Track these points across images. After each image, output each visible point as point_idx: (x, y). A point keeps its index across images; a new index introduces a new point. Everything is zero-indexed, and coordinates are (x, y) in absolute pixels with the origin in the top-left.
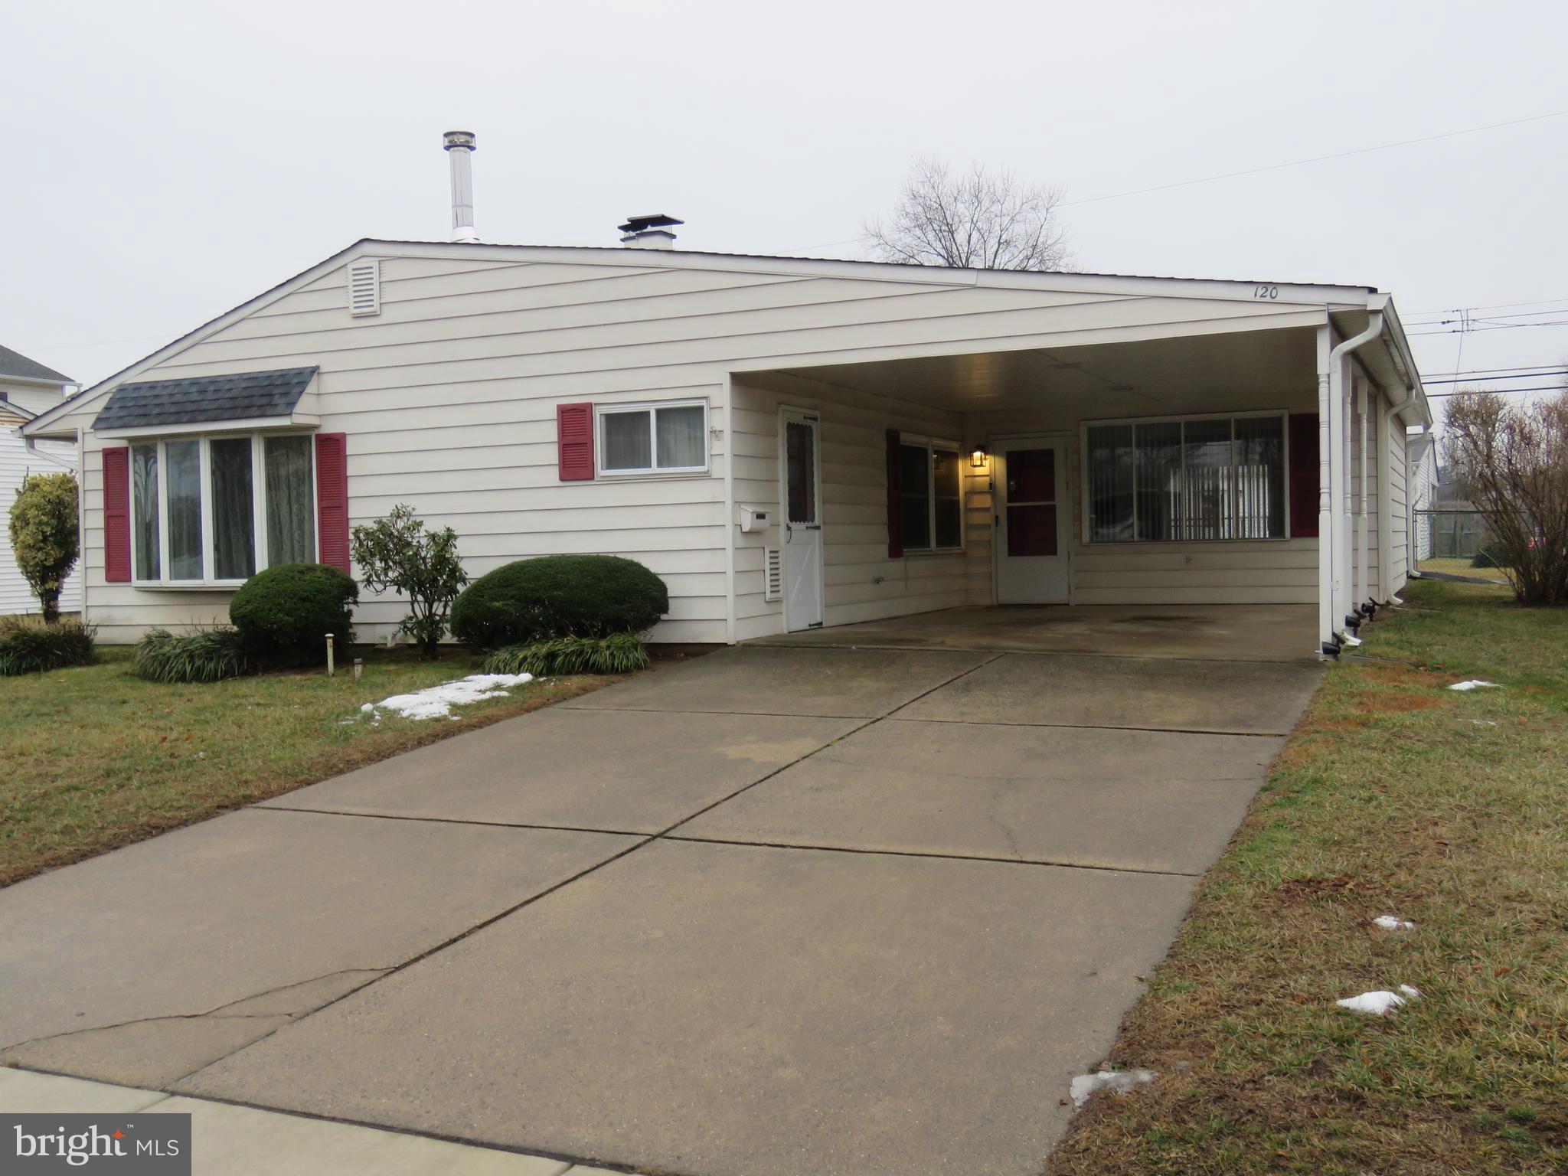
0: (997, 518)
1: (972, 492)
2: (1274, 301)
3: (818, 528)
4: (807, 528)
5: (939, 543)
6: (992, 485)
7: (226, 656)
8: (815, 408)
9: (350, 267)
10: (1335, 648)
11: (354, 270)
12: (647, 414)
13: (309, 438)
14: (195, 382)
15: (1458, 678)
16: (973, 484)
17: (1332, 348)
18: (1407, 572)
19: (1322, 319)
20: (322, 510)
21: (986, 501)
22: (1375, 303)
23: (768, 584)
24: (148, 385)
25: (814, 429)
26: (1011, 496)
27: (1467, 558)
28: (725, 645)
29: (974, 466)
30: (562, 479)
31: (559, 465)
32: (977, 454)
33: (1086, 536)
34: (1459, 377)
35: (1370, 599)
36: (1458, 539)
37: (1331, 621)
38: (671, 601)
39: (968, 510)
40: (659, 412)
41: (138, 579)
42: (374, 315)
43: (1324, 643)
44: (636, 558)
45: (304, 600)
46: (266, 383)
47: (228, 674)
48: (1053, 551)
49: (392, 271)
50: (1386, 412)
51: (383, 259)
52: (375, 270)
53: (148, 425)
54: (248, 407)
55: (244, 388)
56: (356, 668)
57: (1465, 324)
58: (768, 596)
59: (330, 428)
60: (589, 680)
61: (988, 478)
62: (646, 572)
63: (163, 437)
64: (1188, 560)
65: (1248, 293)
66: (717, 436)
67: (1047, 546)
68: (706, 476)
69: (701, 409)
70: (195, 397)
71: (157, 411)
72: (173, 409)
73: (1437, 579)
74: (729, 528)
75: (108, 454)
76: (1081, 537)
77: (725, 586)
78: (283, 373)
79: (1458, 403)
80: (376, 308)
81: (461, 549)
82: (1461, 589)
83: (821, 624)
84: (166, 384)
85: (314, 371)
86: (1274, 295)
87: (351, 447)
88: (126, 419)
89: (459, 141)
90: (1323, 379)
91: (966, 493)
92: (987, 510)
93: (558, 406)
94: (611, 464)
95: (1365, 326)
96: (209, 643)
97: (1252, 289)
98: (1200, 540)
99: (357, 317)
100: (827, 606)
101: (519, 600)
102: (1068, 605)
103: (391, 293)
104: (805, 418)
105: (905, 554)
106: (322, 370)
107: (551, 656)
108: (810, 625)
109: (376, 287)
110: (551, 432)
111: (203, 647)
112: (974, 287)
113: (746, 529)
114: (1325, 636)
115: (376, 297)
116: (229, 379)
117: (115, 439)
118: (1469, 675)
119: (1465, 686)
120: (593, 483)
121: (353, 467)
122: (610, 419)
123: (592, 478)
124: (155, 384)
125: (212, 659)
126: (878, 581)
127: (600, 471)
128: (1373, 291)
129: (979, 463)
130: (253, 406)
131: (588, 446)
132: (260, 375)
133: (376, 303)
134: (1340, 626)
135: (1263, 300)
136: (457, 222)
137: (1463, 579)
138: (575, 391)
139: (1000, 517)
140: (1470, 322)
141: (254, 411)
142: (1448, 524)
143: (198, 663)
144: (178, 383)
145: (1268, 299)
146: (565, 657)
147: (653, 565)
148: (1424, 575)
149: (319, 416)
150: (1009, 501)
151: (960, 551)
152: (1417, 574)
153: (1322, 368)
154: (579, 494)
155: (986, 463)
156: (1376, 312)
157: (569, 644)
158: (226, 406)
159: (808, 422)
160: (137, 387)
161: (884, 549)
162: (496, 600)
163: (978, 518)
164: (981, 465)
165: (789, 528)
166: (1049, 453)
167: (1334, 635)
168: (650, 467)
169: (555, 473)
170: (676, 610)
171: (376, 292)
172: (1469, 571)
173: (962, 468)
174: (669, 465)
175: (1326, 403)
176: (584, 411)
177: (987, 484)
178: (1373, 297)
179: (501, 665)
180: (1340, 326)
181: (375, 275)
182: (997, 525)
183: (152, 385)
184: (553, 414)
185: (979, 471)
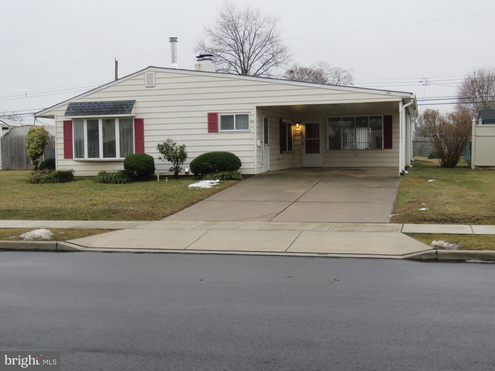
0: (303, 143)
1: (296, 135)
2: (390, 95)
3: (269, 145)
4: (267, 145)
5: (289, 150)
6: (301, 133)
7: (126, 177)
8: (268, 114)
9: (146, 73)
10: (402, 174)
11: (147, 74)
12: (233, 116)
13: (132, 119)
14: (95, 103)
15: (429, 179)
16: (296, 133)
17: (402, 106)
18: (411, 159)
19: (401, 99)
20: (136, 139)
21: (299, 138)
22: (412, 96)
23: (261, 160)
24: (80, 103)
25: (268, 119)
26: (307, 136)
27: (426, 156)
28: (254, 175)
29: (297, 128)
30: (209, 132)
31: (208, 128)
32: (298, 125)
33: (328, 148)
34: (424, 99)
35: (406, 165)
36: (422, 150)
37: (402, 168)
38: (242, 163)
39: (294, 140)
40: (236, 115)
41: (75, 158)
42: (153, 87)
43: (400, 173)
44: (233, 153)
45: (147, 163)
46: (120, 104)
47: (128, 182)
48: (318, 152)
49: (159, 75)
50: (408, 116)
51: (156, 72)
52: (154, 75)
53: (84, 115)
54: (116, 111)
55: (113, 105)
56: (166, 180)
57: (426, 83)
58: (261, 163)
59: (139, 117)
60: (233, 182)
61: (300, 131)
62: (235, 156)
63: (86, 118)
64: (356, 155)
65: (384, 93)
66: (252, 122)
67: (317, 151)
68: (249, 132)
69: (248, 115)
70: (98, 107)
71: (86, 111)
72: (91, 111)
73: (419, 162)
74: (256, 146)
75: (65, 123)
76: (327, 148)
77: (255, 160)
78: (124, 101)
79: (426, 113)
80: (154, 85)
81: (186, 150)
82: (426, 164)
83: (269, 170)
84: (86, 103)
85: (134, 101)
86: (390, 93)
87: (145, 122)
88: (76, 113)
89: (173, 40)
90: (400, 113)
91: (294, 135)
92: (300, 140)
93: (208, 113)
94: (222, 128)
95: (410, 102)
96: (122, 174)
97: (385, 92)
98: (352, 149)
99: (147, 87)
100: (271, 166)
101: (210, 163)
102: (323, 167)
103: (158, 81)
104: (267, 116)
105: (283, 153)
106: (136, 101)
107: (223, 176)
108: (268, 171)
109: (154, 79)
110: (206, 120)
111: (121, 175)
112: (320, 88)
113: (258, 145)
114: (400, 171)
115: (154, 82)
116: (107, 103)
117: (68, 118)
118: (431, 179)
119: (431, 180)
120: (217, 133)
121: (145, 128)
122: (223, 117)
123: (217, 132)
124: (82, 103)
125: (123, 178)
126: (279, 160)
127: (220, 130)
128: (412, 94)
129: (298, 127)
130: (118, 111)
131: (216, 124)
132: (117, 102)
133: (154, 84)
134: (404, 169)
135: (387, 94)
136: (173, 61)
137: (426, 162)
138: (213, 109)
139: (304, 143)
140: (428, 82)
141: (119, 112)
142: (419, 145)
143: (120, 179)
144: (90, 103)
145: (389, 94)
146: (226, 176)
147: (237, 154)
148: (415, 160)
149: (135, 113)
150: (306, 138)
151: (292, 152)
152: (413, 160)
153: (400, 110)
154: (214, 136)
155: (300, 127)
156: (412, 98)
157: (226, 173)
158: (109, 110)
159: (267, 118)
160: (76, 104)
161: (279, 151)
162: (204, 162)
163: (297, 143)
164: (299, 128)
165: (265, 145)
166: (318, 124)
167: (402, 171)
168: (234, 129)
169: (206, 131)
170: (243, 166)
171: (154, 81)
172: (427, 160)
173: (293, 128)
174: (238, 129)
175: (401, 118)
176: (216, 115)
177: (300, 133)
178: (412, 95)
179: (209, 178)
180: (404, 101)
181: (154, 76)
182: (303, 145)
183: (81, 103)
184: (207, 115)
185: (297, 129)
